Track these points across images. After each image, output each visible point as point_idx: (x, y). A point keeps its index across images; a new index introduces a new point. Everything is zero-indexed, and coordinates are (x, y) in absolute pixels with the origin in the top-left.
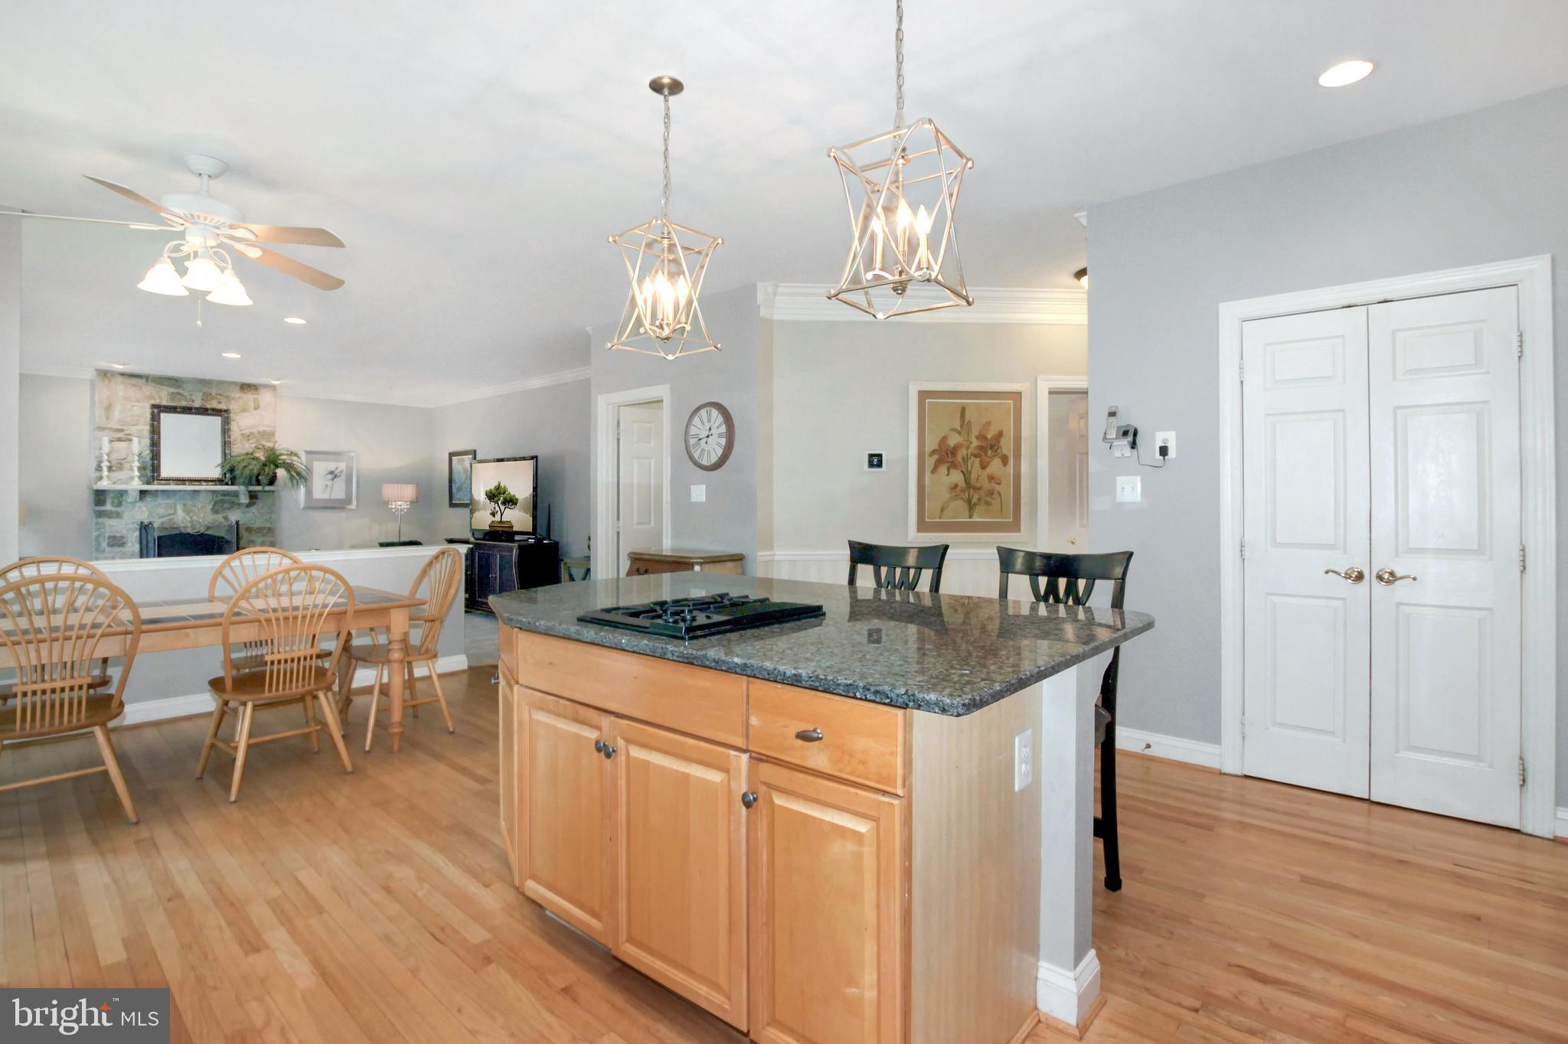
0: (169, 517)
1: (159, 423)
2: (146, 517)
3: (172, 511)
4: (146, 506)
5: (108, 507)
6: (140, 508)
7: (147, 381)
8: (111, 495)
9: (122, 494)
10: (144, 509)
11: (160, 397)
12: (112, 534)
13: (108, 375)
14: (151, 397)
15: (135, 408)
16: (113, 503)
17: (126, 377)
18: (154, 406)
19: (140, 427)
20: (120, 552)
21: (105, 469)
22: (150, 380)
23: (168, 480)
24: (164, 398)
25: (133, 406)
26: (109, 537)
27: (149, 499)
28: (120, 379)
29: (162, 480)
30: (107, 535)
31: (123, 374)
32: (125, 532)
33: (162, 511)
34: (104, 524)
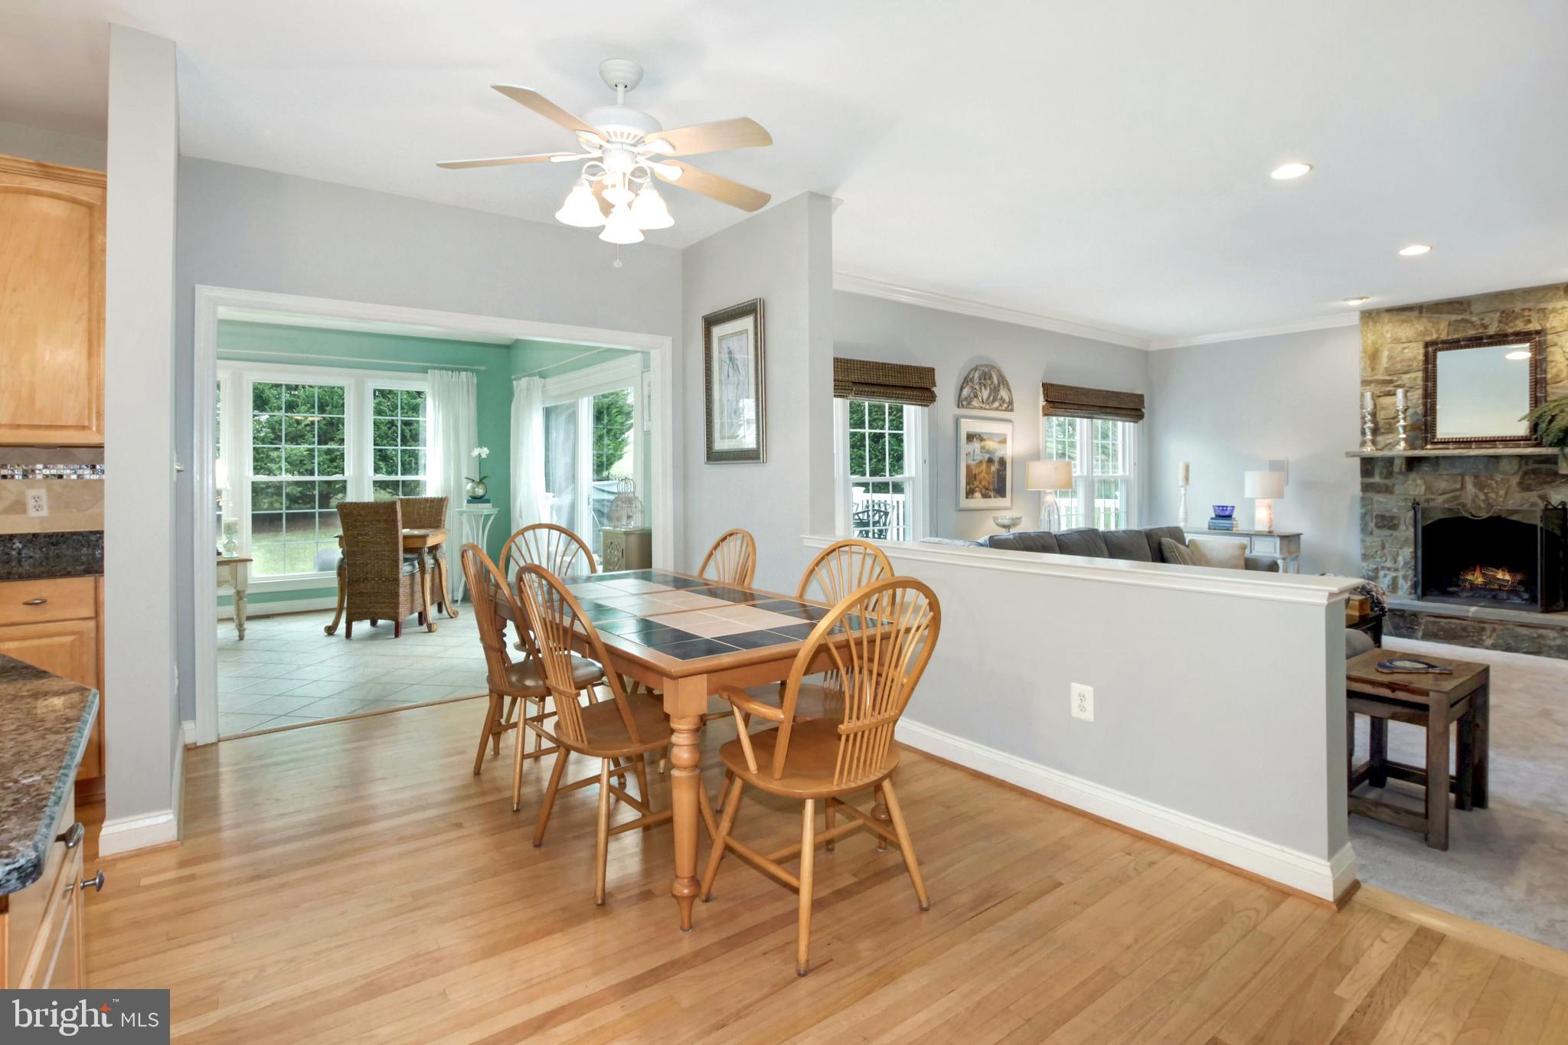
0: (1453, 494)
1: (1435, 365)
2: (1422, 492)
3: (1458, 486)
4: (1421, 478)
5: (1377, 479)
6: (1414, 480)
7: (1421, 312)
8: (1380, 463)
9: (1390, 461)
10: (1419, 482)
11: (1437, 331)
12: (1380, 513)
13: (1374, 315)
14: (1426, 332)
15: (1406, 351)
16: (1381, 474)
17: (1395, 312)
18: (1427, 345)
19: (1413, 375)
20: (1391, 535)
21: (1368, 432)
22: (1424, 310)
23: (1446, 442)
24: (1441, 330)
25: (1404, 349)
26: (1377, 516)
27: (1427, 469)
28: (1386, 317)
29: (1437, 443)
30: (1374, 514)
31: (1389, 310)
32: (1396, 511)
33: (1442, 485)
34: (1372, 500)
